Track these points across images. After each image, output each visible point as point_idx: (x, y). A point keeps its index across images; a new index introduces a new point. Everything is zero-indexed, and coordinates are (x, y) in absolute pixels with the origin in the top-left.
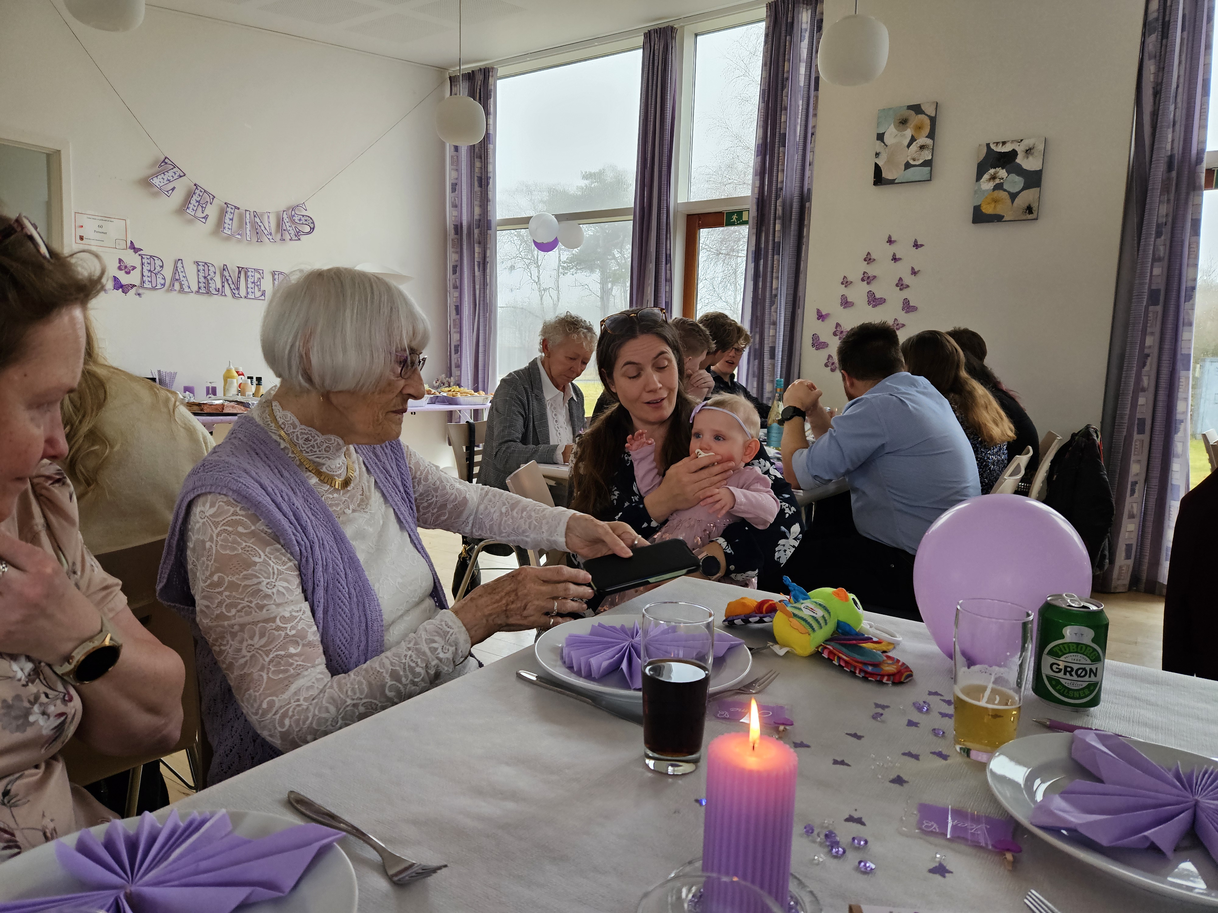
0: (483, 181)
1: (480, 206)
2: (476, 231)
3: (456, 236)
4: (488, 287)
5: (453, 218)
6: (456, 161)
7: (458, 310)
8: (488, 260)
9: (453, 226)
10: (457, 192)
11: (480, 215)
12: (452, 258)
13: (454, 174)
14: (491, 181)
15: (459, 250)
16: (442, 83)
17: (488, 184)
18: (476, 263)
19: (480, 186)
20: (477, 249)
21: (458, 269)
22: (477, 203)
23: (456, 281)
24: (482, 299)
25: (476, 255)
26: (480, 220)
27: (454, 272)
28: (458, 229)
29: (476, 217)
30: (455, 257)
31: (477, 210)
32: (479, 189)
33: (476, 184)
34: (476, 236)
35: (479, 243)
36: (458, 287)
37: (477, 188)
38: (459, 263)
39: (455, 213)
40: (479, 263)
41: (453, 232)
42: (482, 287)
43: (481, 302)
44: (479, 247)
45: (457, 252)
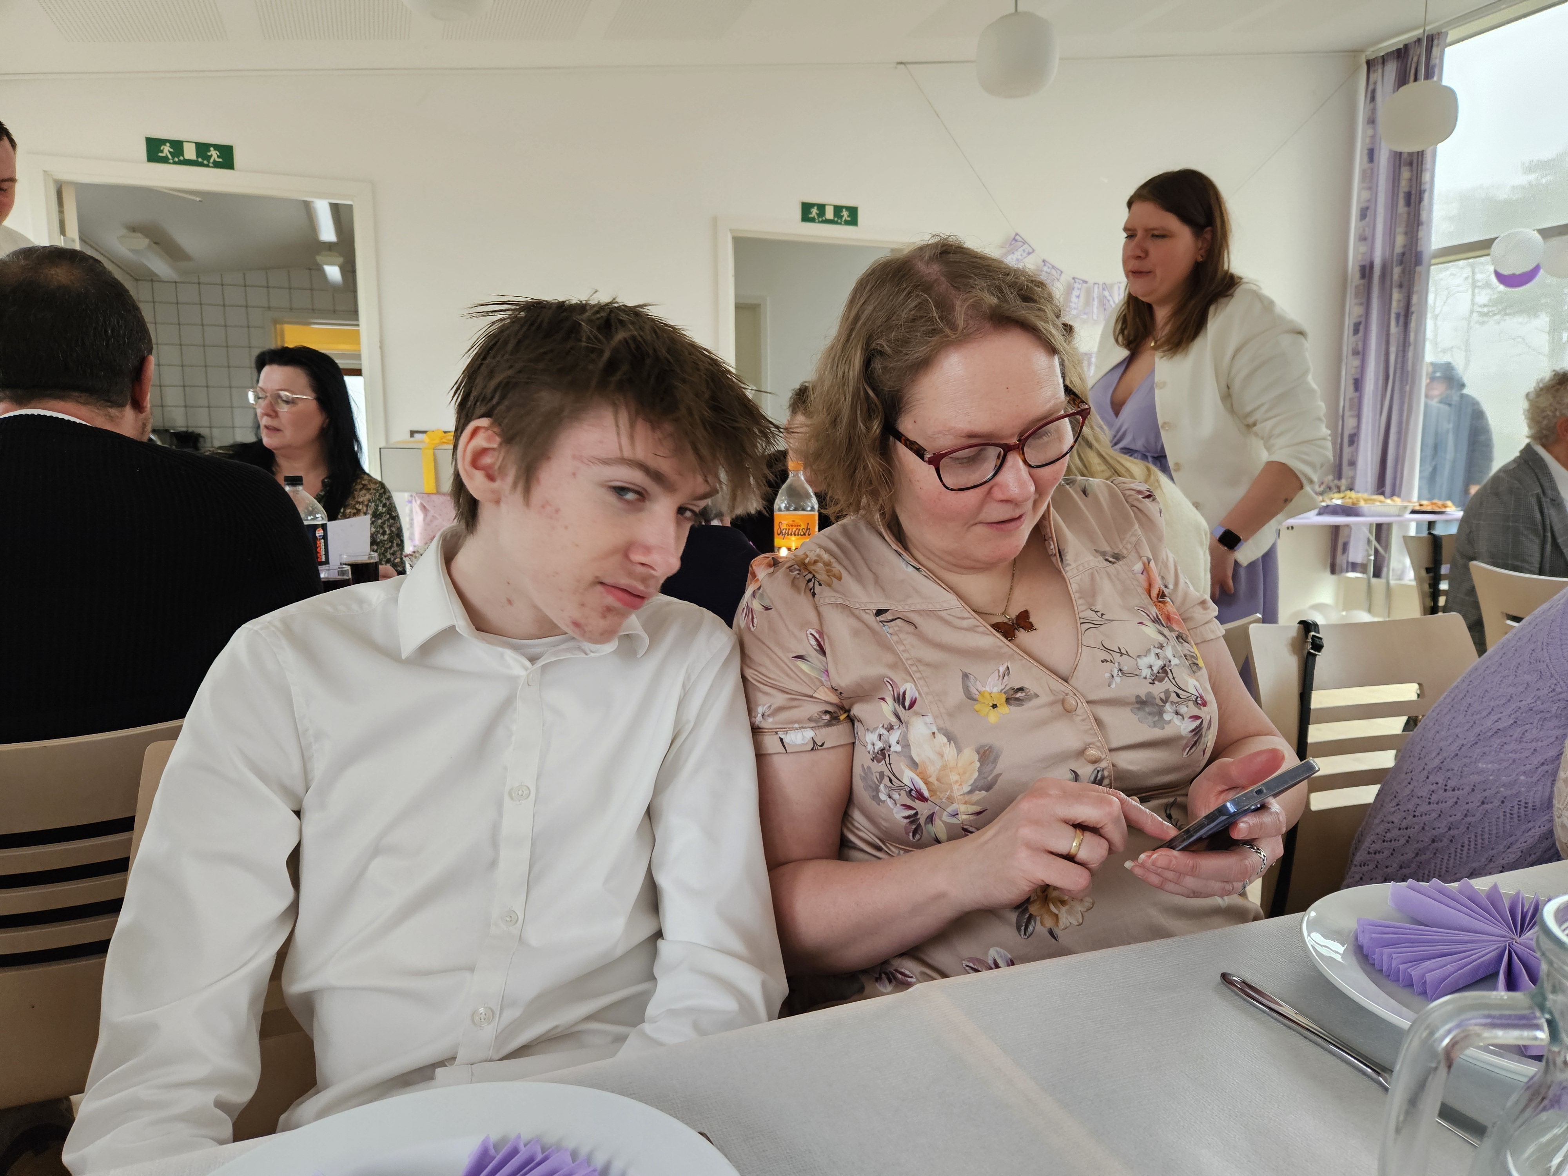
0: (1413, 197)
1: (1406, 233)
2: (1397, 271)
3: (1362, 281)
4: (1411, 348)
5: (1360, 257)
6: (1369, 177)
7: (1358, 384)
8: (1413, 308)
9: (1357, 269)
10: (1367, 219)
11: (1405, 246)
12: (1354, 310)
13: (1366, 195)
14: (1426, 196)
15: (1364, 300)
16: (1355, 70)
17: (1421, 199)
18: (1393, 316)
19: (1408, 203)
20: (1396, 295)
21: (1362, 328)
22: (1400, 230)
23: (1357, 345)
24: (1399, 366)
25: (1394, 304)
26: (1403, 254)
27: (1356, 331)
28: (1366, 271)
29: (1398, 249)
30: (1358, 311)
31: (1400, 240)
32: (1406, 209)
33: (1401, 202)
34: (1396, 277)
35: (1401, 286)
36: (1360, 353)
37: (1402, 208)
38: (1363, 320)
39: (1363, 249)
40: (1398, 316)
41: (1358, 275)
42: (1401, 348)
43: (1398, 371)
44: (1400, 292)
45: (1361, 304)
